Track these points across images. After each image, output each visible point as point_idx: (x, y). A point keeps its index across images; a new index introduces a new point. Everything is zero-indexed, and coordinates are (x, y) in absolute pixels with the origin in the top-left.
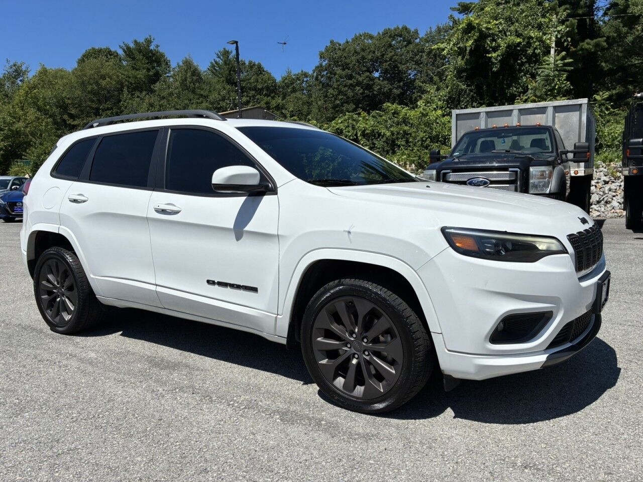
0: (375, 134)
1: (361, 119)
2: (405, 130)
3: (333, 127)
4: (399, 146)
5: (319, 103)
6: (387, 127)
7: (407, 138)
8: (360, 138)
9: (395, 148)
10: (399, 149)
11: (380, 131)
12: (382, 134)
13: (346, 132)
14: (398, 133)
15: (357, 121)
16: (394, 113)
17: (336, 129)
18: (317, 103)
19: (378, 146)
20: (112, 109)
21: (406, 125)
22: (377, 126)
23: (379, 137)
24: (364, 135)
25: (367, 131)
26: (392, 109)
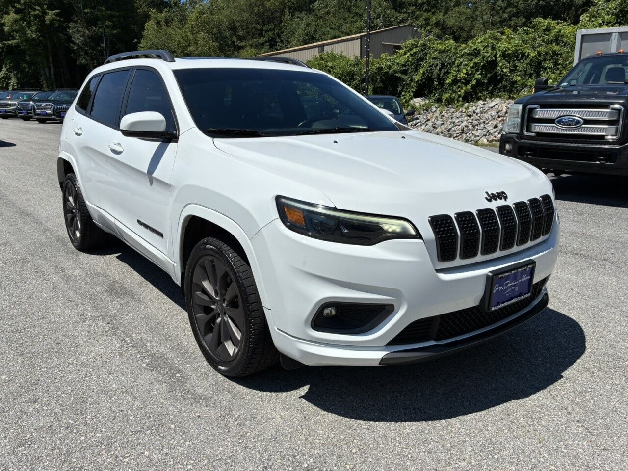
0: (518, 55)
1: (503, 37)
2: (555, 50)
3: (471, 47)
4: (545, 69)
5: (485, 17)
6: (533, 47)
7: (556, 59)
8: (499, 59)
9: (540, 72)
10: (544, 73)
11: (524, 52)
12: (527, 54)
13: (484, 53)
14: (546, 54)
15: (499, 40)
16: (544, 30)
17: (474, 50)
18: (482, 18)
19: (520, 69)
20: (274, 30)
21: (558, 44)
22: (522, 46)
23: (522, 59)
24: (504, 56)
25: (509, 52)
26: (544, 26)
